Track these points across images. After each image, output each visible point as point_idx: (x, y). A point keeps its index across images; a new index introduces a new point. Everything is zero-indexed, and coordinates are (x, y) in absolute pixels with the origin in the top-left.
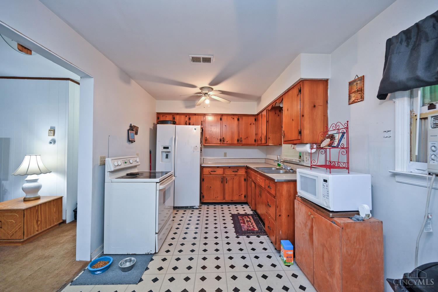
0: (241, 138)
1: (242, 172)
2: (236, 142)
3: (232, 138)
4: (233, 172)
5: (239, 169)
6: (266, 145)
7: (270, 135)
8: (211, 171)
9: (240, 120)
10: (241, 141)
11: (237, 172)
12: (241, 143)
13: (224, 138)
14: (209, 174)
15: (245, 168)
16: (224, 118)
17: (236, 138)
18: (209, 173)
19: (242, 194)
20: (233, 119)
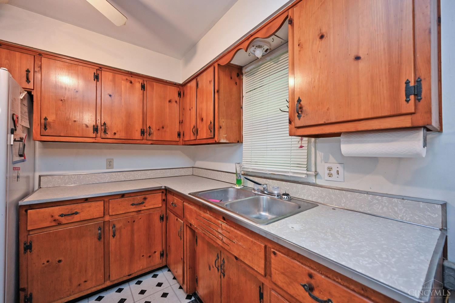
0: (150, 127)
1: (156, 202)
2: (137, 135)
3: (128, 127)
4: (133, 205)
5: (147, 196)
6: (212, 141)
7: (223, 122)
8: (61, 216)
9: (148, 87)
10: (150, 134)
11: (143, 203)
12: (149, 138)
13: (105, 124)
14: (54, 224)
15: (163, 192)
16: (106, 76)
17: (138, 126)
18: (55, 220)
19: (155, 252)
20: (131, 82)
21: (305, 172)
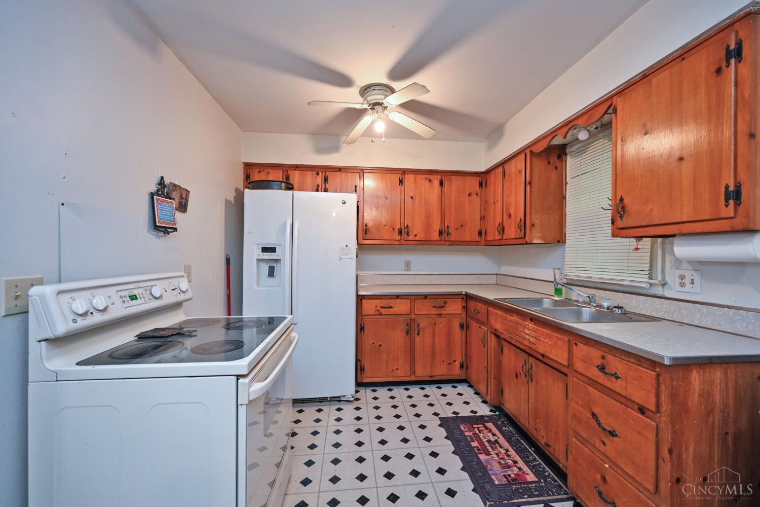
0: (448, 227)
1: (455, 308)
2: (435, 236)
3: (428, 227)
4: (434, 307)
5: (447, 300)
6: (522, 241)
7: (536, 219)
8: (382, 307)
9: (446, 184)
10: (447, 235)
11: (443, 307)
12: (447, 238)
13: (407, 226)
14: (377, 313)
15: (463, 298)
16: (409, 179)
17: (436, 227)
18: (378, 310)
19: (455, 361)
20: (430, 181)
21: (647, 280)
